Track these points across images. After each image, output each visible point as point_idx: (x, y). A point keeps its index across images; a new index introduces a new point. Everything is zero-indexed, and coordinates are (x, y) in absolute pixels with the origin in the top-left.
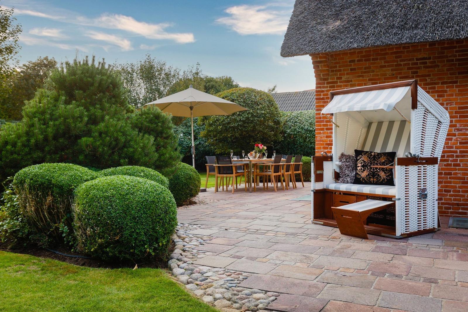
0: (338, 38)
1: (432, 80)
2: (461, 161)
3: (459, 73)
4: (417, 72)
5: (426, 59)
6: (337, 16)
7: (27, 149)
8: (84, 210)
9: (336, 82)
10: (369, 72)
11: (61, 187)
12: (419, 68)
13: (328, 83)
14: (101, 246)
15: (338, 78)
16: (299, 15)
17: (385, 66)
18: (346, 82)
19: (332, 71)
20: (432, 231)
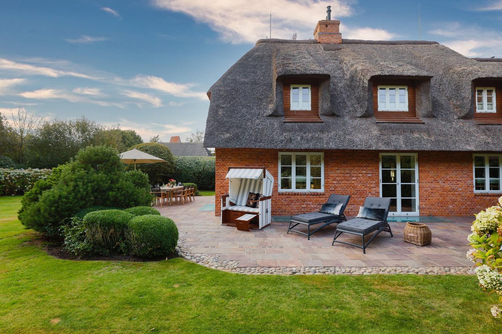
0: (230, 142)
1: (264, 161)
2: (274, 194)
3: (274, 159)
4: (258, 157)
5: (262, 152)
6: (227, 131)
7: (75, 200)
8: (140, 235)
9: (225, 159)
10: (239, 155)
11: (119, 224)
12: (259, 156)
13: (221, 159)
14: (151, 251)
15: (226, 157)
16: (209, 128)
17: (246, 154)
18: (229, 159)
19: (223, 154)
20: (269, 225)
